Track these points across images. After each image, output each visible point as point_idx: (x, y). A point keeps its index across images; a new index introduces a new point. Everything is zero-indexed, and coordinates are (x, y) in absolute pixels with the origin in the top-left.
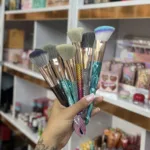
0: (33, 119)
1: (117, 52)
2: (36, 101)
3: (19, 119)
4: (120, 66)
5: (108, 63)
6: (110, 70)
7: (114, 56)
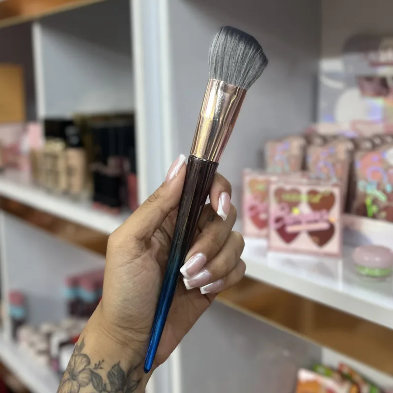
0: (62, 345)
1: (323, 104)
2: (75, 283)
3: (23, 346)
4: (342, 150)
5: (295, 145)
6: (304, 167)
7: (314, 116)
